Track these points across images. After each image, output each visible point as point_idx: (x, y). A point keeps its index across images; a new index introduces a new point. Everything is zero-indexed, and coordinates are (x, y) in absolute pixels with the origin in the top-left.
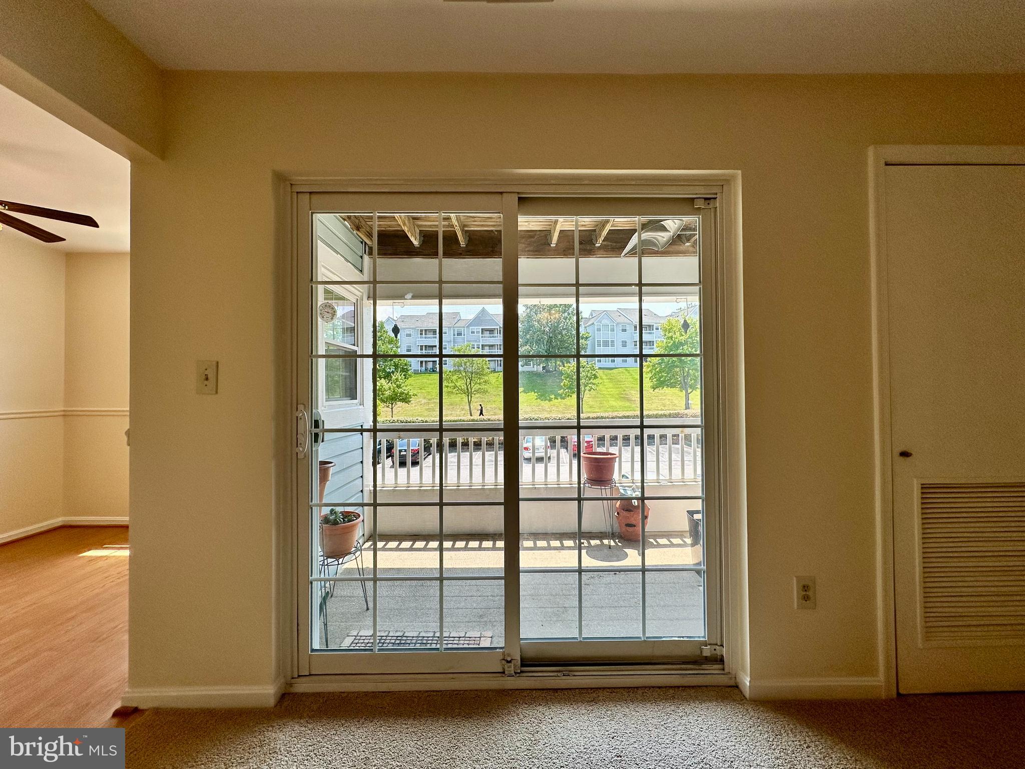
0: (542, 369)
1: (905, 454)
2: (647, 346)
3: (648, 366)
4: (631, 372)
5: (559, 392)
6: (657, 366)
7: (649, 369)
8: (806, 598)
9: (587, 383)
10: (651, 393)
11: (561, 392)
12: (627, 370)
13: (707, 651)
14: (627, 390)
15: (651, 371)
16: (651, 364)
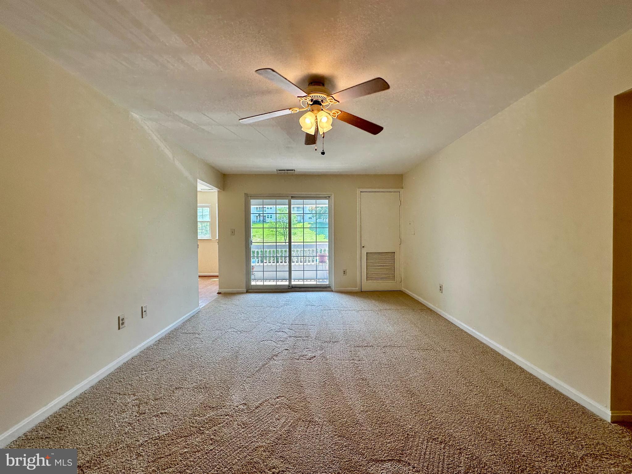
1: (363, 247)
13: (328, 286)
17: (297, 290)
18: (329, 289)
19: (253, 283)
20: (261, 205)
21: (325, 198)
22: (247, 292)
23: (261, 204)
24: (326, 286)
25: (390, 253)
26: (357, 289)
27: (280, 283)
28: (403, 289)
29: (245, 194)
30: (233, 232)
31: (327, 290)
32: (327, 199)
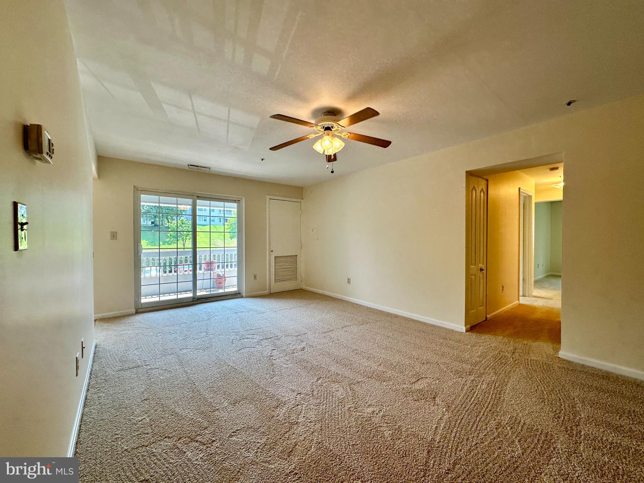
0: (151, 223)
1: (272, 251)
2: (227, 212)
3: (228, 225)
4: (217, 228)
5: (166, 240)
6: (233, 225)
7: (229, 227)
8: (255, 278)
9: (188, 235)
10: (230, 241)
11: (167, 240)
12: (214, 227)
13: (237, 292)
14: (214, 239)
15: (230, 228)
16: (230, 224)
17: (204, 301)
18: (239, 296)
19: (144, 300)
20: (156, 203)
21: (234, 201)
22: (137, 313)
23: (156, 201)
24: (236, 293)
25: (294, 256)
26: (267, 292)
27: (181, 296)
28: (304, 287)
29: (134, 186)
30: (114, 236)
31: (237, 296)
32: (237, 203)
